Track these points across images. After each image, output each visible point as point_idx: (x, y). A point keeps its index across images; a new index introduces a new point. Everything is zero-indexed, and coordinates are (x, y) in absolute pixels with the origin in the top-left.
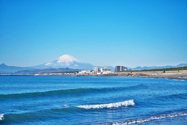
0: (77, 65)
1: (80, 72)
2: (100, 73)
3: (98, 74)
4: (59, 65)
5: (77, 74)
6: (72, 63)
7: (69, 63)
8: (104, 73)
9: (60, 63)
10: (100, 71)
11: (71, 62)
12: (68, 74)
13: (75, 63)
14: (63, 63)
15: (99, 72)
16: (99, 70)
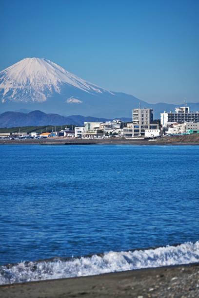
0: (76, 101)
1: (81, 129)
2: (156, 133)
3: (149, 133)
4: (7, 100)
5: (67, 136)
6: (58, 90)
7: (46, 91)
8: (170, 131)
9: (10, 92)
10: (159, 121)
11: (52, 86)
12: (33, 134)
13: (68, 90)
14: (20, 91)
15: (155, 128)
16: (152, 121)
